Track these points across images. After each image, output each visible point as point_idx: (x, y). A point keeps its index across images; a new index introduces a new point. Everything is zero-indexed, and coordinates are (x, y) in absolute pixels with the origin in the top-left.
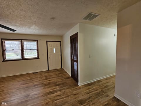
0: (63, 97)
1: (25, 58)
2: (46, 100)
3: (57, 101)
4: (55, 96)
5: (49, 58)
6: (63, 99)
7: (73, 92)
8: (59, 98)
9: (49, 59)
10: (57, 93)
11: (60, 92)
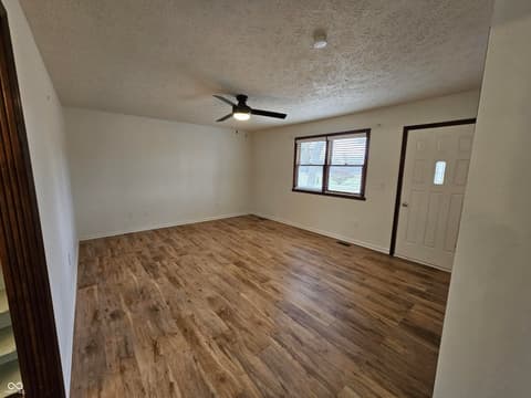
0: (300, 354)
1: (330, 189)
2: (268, 315)
3: (276, 343)
4: (290, 329)
5: (405, 205)
6: (290, 357)
7: (347, 389)
8: (289, 346)
9: (401, 207)
10: (306, 331)
11: (312, 337)
